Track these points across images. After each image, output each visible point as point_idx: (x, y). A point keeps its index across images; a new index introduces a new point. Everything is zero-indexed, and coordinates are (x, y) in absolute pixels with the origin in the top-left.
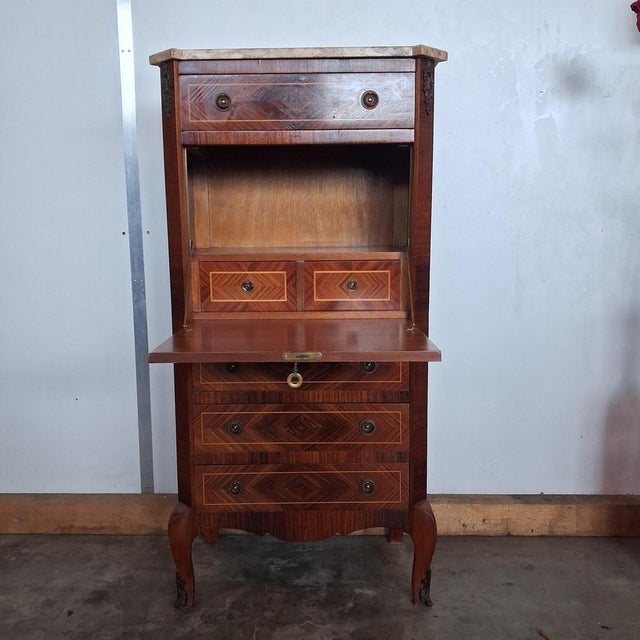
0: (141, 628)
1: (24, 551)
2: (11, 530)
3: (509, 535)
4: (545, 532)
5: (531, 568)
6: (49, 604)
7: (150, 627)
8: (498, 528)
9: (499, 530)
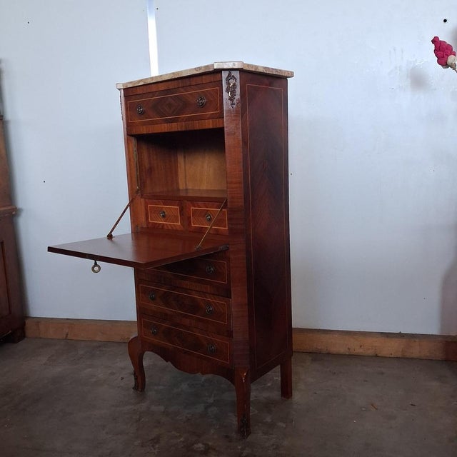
0: (156, 388)
1: (104, 349)
2: (98, 339)
3: (377, 356)
4: (399, 355)
5: (382, 373)
6: (112, 374)
7: (161, 387)
8: (369, 352)
9: (370, 352)
